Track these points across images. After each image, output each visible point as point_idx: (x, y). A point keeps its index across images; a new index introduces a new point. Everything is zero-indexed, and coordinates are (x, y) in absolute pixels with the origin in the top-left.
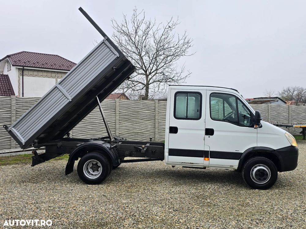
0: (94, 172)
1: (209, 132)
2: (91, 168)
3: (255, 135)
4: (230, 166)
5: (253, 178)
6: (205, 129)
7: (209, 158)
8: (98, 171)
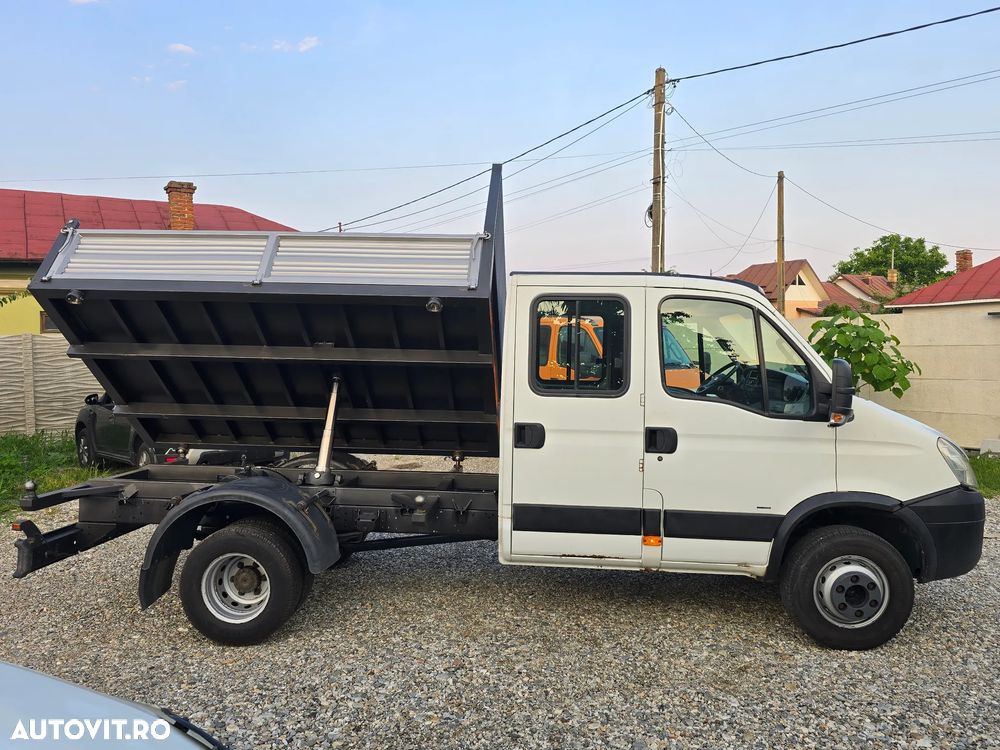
0: (242, 594)
1: (660, 441)
2: (232, 579)
3: (829, 449)
4: (739, 564)
5: (824, 607)
6: (642, 430)
7: (660, 535)
8: (257, 591)
